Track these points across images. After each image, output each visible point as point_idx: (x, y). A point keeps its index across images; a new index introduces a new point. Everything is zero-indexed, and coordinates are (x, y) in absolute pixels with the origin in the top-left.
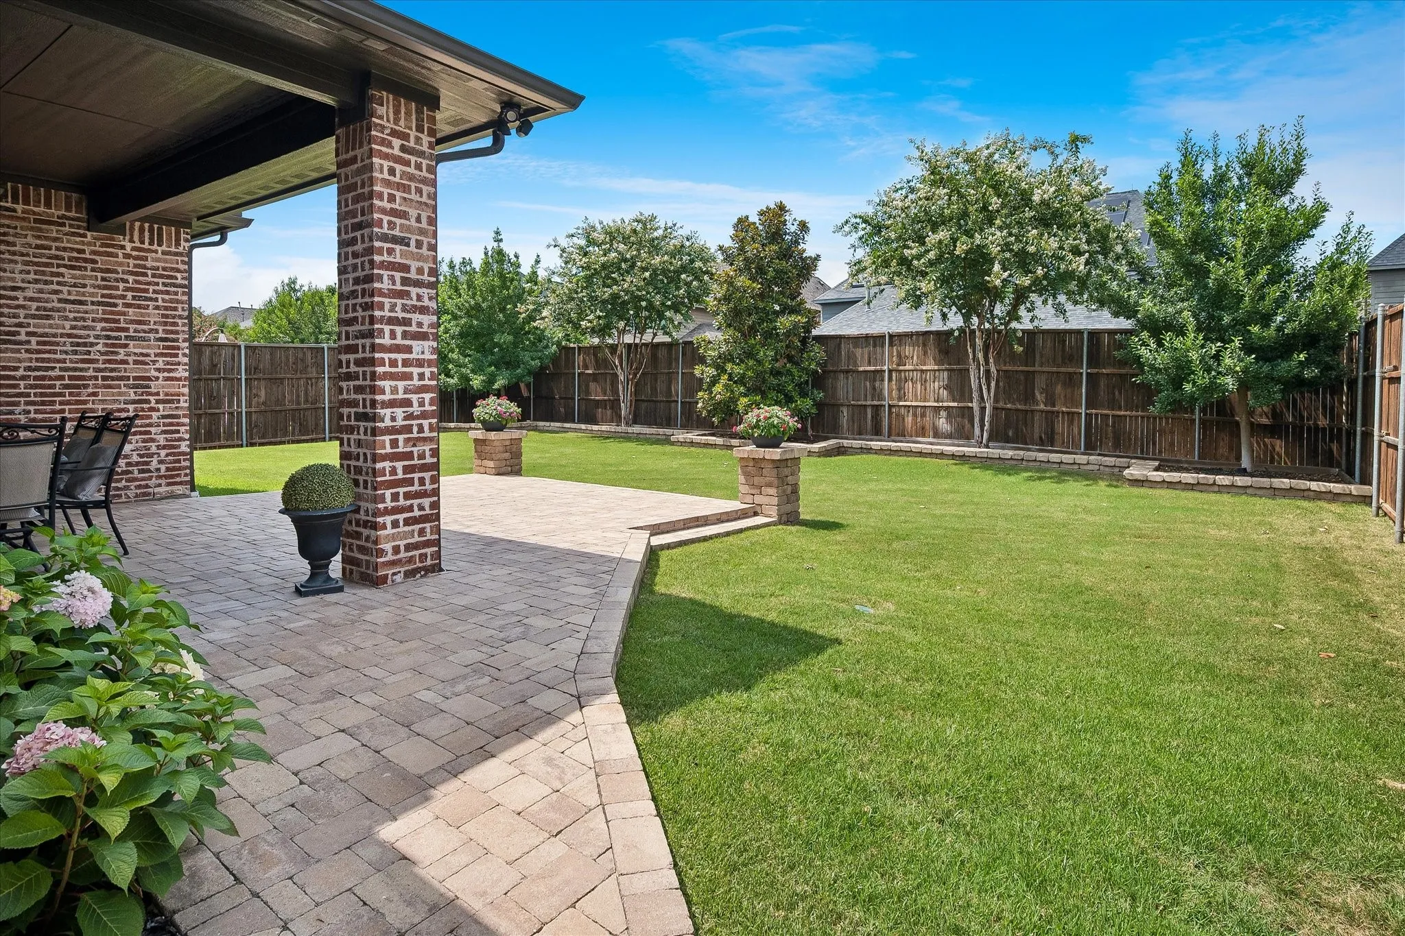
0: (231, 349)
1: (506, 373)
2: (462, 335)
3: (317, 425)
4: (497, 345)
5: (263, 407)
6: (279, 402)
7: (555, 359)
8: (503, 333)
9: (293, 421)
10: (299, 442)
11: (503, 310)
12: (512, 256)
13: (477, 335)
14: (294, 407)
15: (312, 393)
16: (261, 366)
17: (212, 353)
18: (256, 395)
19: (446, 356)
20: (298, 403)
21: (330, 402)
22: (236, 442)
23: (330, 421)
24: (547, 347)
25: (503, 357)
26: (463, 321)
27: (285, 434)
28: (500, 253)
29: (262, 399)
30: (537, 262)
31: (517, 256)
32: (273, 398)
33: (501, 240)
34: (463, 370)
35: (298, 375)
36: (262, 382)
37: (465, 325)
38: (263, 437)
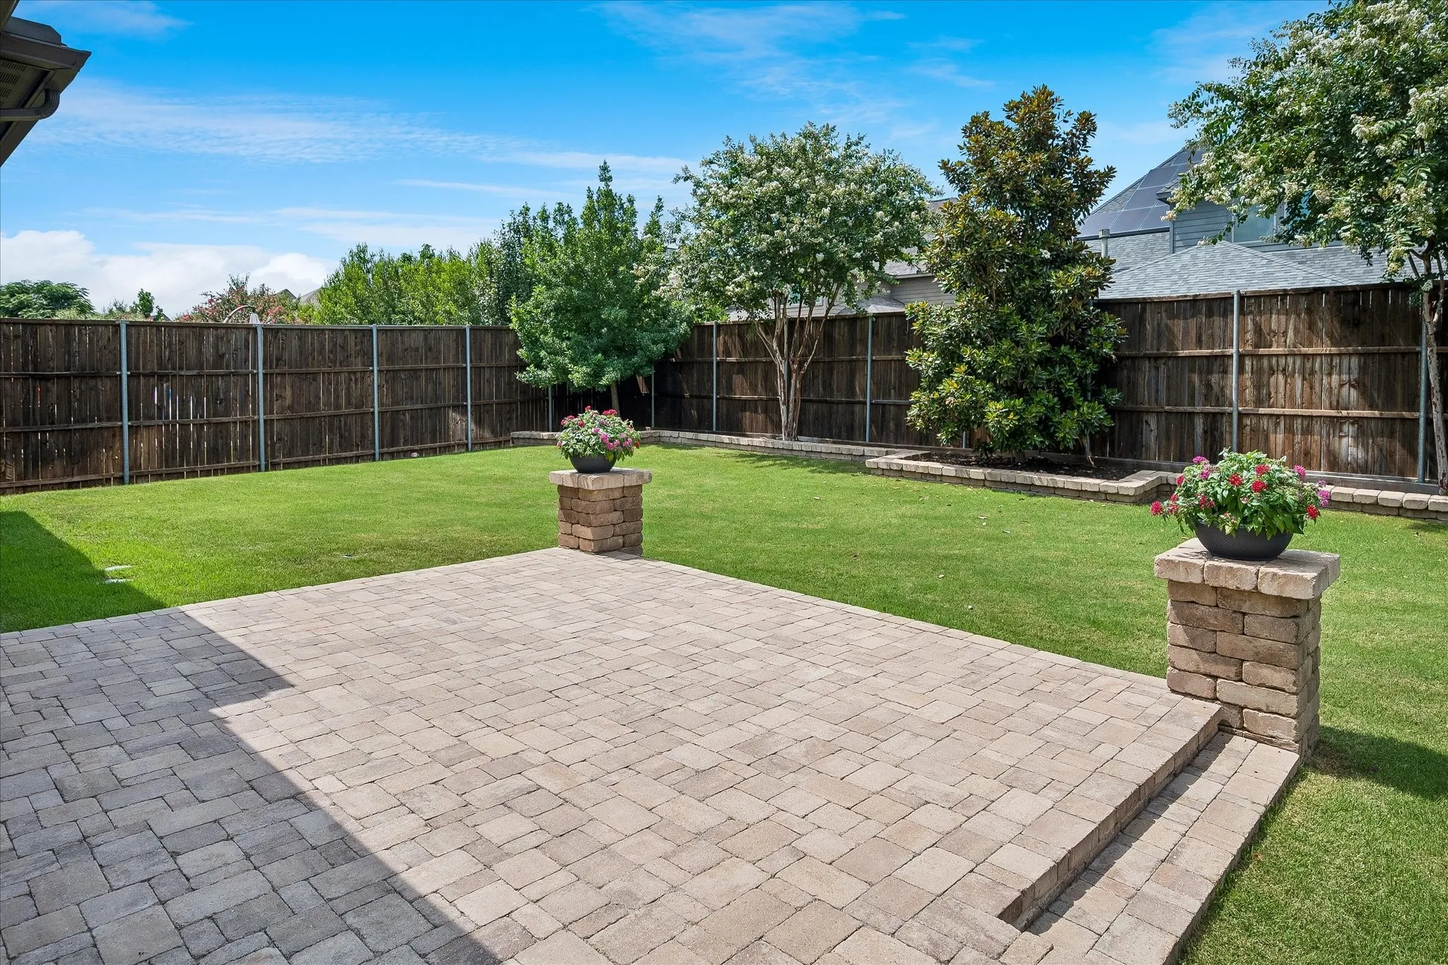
0: (244, 332)
1: (617, 362)
2: (557, 309)
3: (363, 436)
4: (606, 323)
5: (288, 413)
6: (313, 405)
7: (684, 343)
8: (614, 306)
9: (331, 430)
10: (338, 461)
11: (613, 274)
12: (624, 200)
13: (578, 310)
14: (332, 412)
15: (356, 393)
16: (286, 357)
17: (218, 339)
18: (279, 397)
19: (537, 340)
20: (338, 407)
21: (381, 404)
22: (251, 462)
23: (381, 431)
24: (673, 326)
25: (613, 341)
26: (559, 291)
27: (320, 447)
28: (608, 194)
29: (288, 402)
30: (659, 208)
31: (631, 201)
32: (304, 401)
33: (610, 179)
34: (560, 359)
35: (338, 369)
36: (288, 379)
37: (561, 296)
38: (290, 455)
